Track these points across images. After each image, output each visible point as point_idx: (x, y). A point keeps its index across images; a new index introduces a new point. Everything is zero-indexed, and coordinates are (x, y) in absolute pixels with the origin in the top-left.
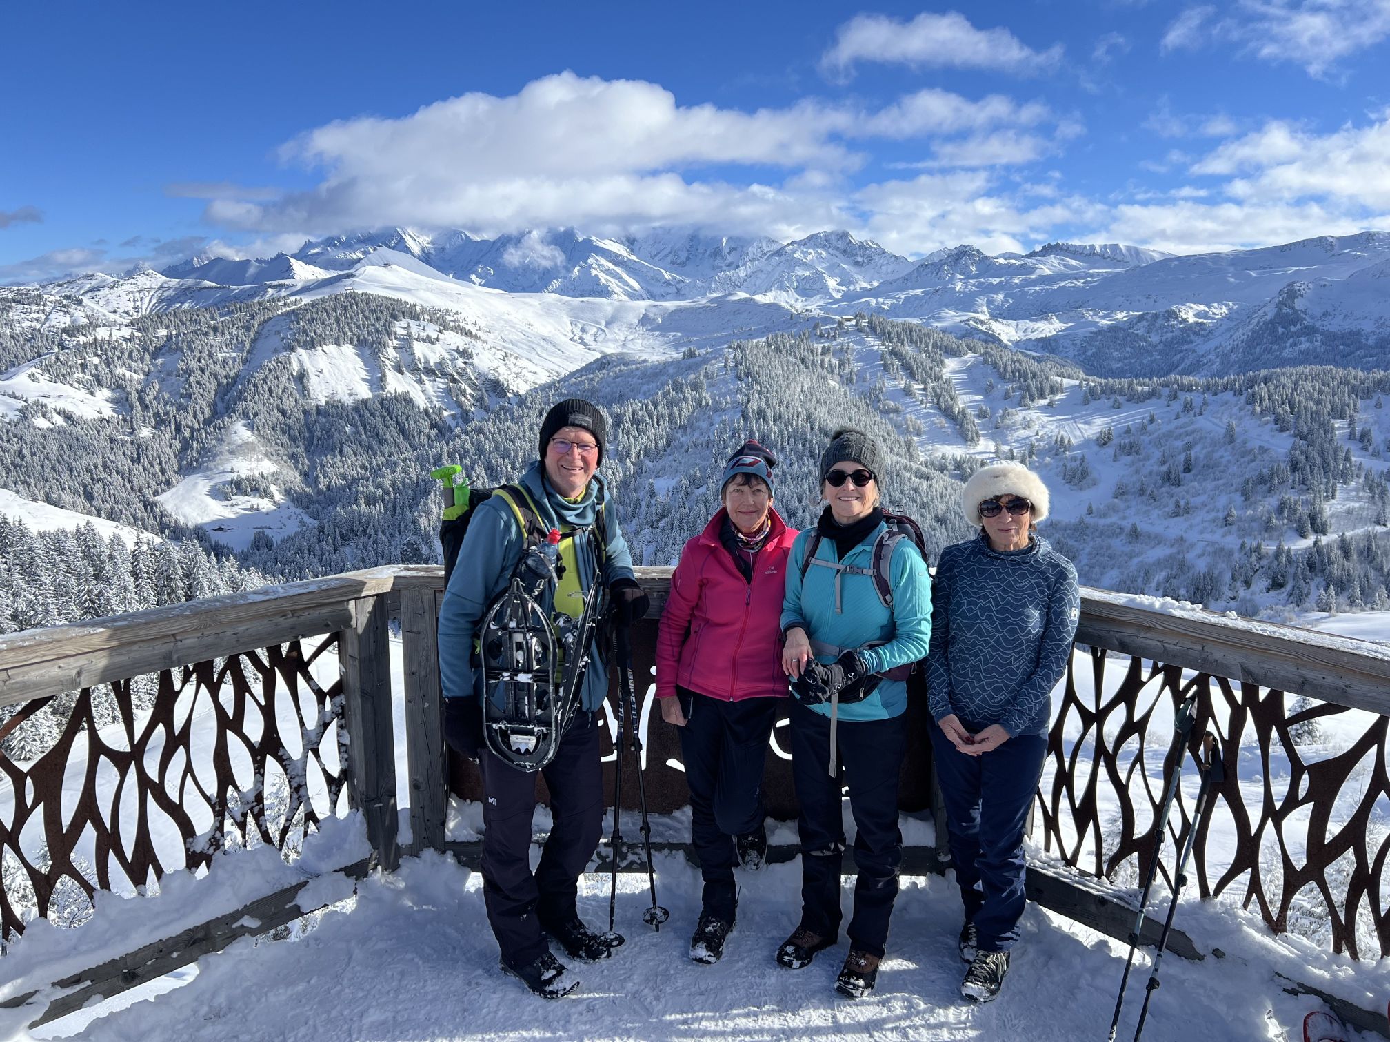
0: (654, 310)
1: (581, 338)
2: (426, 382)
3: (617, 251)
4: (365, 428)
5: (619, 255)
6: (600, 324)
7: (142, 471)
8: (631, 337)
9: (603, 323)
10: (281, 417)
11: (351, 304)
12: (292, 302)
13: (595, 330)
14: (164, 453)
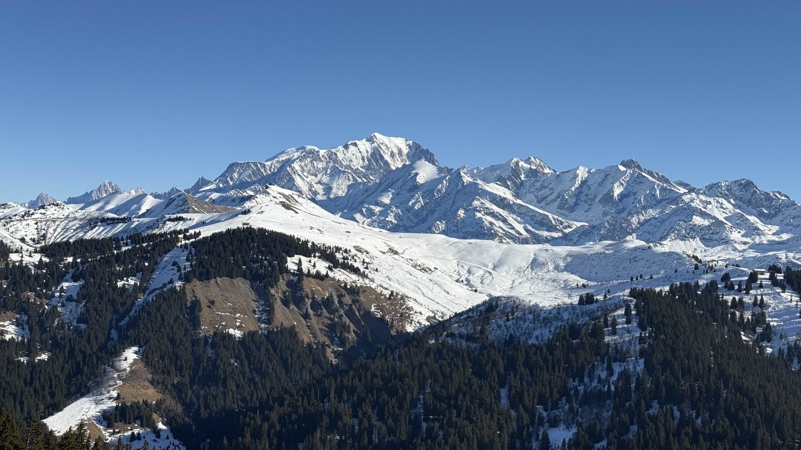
0: (544, 254)
1: (467, 280)
2: (312, 316)
3: (503, 195)
4: (249, 361)
5: (505, 199)
6: (487, 267)
7: (32, 392)
8: (520, 280)
9: (491, 266)
10: (170, 346)
11: (247, 239)
12: (191, 235)
13: (481, 272)
14: (56, 376)
